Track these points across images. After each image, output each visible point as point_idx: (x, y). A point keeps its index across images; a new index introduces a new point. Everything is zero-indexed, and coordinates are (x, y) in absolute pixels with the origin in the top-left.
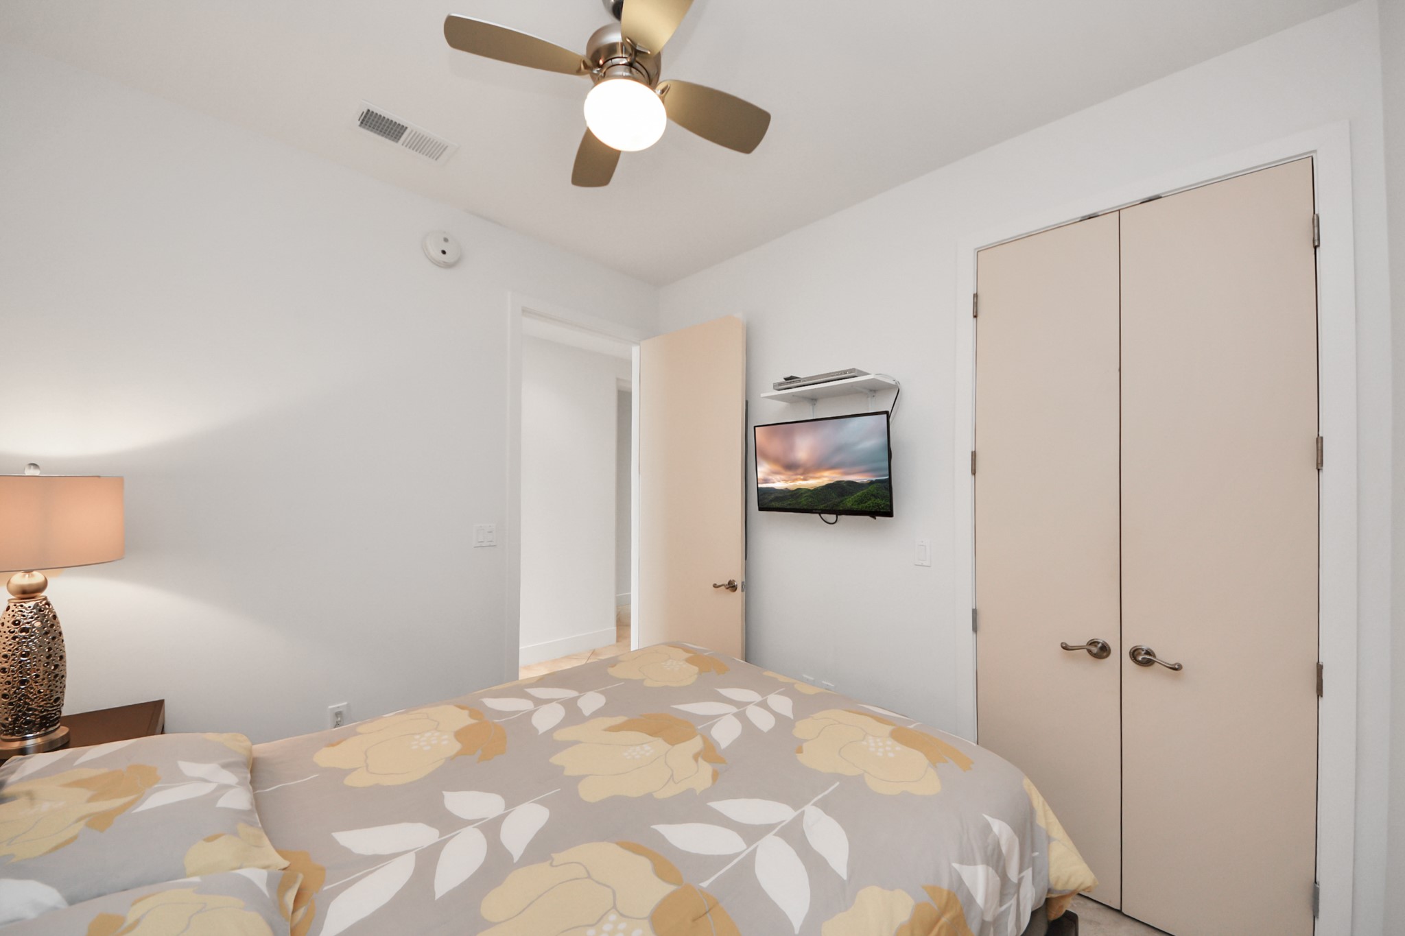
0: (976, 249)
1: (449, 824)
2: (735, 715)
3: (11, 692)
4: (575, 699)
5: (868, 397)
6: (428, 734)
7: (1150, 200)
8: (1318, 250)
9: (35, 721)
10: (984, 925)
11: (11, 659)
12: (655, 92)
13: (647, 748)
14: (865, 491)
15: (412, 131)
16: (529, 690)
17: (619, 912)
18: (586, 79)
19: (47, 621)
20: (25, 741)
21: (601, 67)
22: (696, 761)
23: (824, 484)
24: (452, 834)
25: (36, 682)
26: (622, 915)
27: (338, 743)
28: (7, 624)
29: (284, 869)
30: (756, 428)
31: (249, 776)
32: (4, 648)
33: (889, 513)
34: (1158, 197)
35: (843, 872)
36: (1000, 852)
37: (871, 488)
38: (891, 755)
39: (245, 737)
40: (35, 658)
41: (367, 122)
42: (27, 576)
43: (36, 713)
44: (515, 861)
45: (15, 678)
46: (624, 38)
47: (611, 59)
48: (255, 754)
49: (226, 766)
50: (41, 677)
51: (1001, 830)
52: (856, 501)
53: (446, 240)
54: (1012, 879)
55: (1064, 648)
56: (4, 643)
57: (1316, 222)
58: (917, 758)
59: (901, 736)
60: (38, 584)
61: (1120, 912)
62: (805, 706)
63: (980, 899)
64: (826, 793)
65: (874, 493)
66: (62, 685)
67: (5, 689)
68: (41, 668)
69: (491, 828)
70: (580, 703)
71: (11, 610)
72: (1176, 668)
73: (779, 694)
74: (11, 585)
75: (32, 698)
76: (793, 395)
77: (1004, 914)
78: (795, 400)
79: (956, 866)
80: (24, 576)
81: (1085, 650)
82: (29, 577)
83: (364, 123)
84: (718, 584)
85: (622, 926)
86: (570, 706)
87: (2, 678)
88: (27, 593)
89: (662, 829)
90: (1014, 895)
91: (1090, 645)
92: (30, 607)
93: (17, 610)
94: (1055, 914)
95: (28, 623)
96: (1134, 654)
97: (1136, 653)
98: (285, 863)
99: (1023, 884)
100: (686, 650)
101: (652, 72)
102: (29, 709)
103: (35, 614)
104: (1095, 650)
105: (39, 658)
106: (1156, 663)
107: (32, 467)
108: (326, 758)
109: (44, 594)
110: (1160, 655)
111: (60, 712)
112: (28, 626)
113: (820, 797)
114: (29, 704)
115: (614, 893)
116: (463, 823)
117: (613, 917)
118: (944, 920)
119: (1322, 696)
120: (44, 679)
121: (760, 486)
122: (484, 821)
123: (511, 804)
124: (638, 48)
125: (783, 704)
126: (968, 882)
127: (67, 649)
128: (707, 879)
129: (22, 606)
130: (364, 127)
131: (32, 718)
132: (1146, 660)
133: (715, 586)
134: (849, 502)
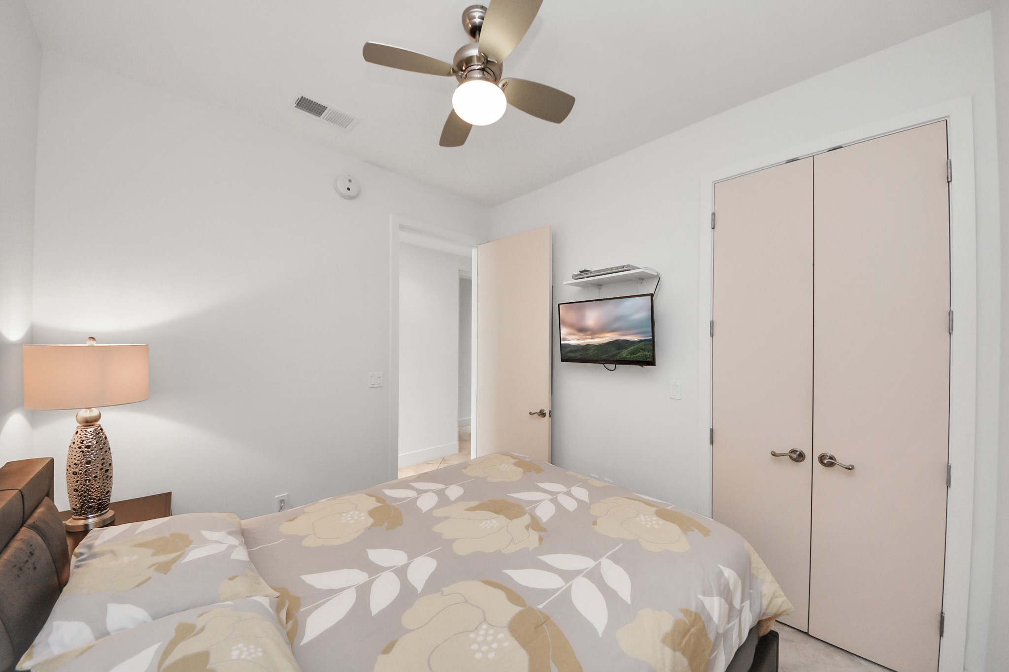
0: (713, 182)
1: (374, 570)
2: (550, 500)
3: (80, 488)
4: (444, 490)
5: (637, 284)
6: (351, 513)
7: (834, 149)
8: (950, 183)
9: (94, 506)
10: (718, 635)
11: (80, 466)
12: (498, 86)
13: (494, 522)
14: (636, 346)
15: (330, 110)
16: (414, 484)
17: (488, 623)
18: (454, 78)
19: (101, 440)
20: (87, 520)
21: (464, 71)
22: (528, 530)
23: (606, 342)
24: (377, 576)
25: (95, 481)
26: (490, 625)
27: (294, 519)
28: (76, 443)
29: (277, 597)
30: (560, 305)
31: (243, 540)
32: (75, 459)
33: (652, 363)
34: (840, 147)
35: (628, 600)
36: (729, 589)
37: (640, 344)
38: (656, 526)
39: (235, 516)
40: (95, 465)
41: (301, 104)
42: (88, 411)
43: (95, 501)
44: (419, 592)
45: (82, 478)
46: (480, 52)
47: (471, 66)
48: (243, 527)
49: (230, 533)
50: (98, 477)
51: (729, 574)
52: (629, 353)
53: (350, 181)
54: (736, 607)
55: (773, 455)
56: (75, 456)
57: (949, 165)
58: (674, 528)
59: (663, 514)
60: (96, 416)
61: (807, 634)
62: (596, 494)
63: (716, 618)
64: (614, 550)
65: (642, 348)
66: (110, 483)
67: (76, 486)
68: (98, 472)
69: (401, 572)
70: (447, 492)
71: (79, 433)
72: (850, 468)
73: (578, 486)
74: (78, 418)
75: (93, 491)
76: (586, 282)
77: (732, 628)
78: (585, 286)
79: (700, 597)
80: (87, 411)
81: (788, 456)
82: (90, 411)
83: (299, 105)
84: (533, 412)
85: (491, 631)
86: (441, 494)
87: (74, 478)
88: (88, 423)
89: (509, 572)
90: (738, 616)
91: (791, 452)
92: (91, 431)
93: (83, 434)
94: (763, 632)
95: (90, 442)
96: (821, 459)
97: (823, 458)
98: (277, 594)
99: (744, 610)
100: (514, 457)
101: (497, 73)
102: (91, 499)
103: (94, 436)
104: (795, 456)
105: (97, 465)
106: (836, 466)
107: (91, 339)
108: (287, 528)
109: (99, 423)
110: (840, 459)
111: (109, 500)
112: (90, 444)
113: (610, 553)
114: (91, 495)
115: (483, 611)
116: (382, 569)
117: (485, 626)
118: (693, 630)
119: (950, 487)
120: (100, 479)
121: (562, 342)
122: (396, 567)
123: (412, 556)
124: (489, 59)
125: (582, 493)
126: (707, 607)
127: (113, 459)
128: (542, 603)
129: (86, 431)
130: (298, 108)
131: (93, 504)
132: (829, 463)
133: (531, 414)
134: (624, 354)
